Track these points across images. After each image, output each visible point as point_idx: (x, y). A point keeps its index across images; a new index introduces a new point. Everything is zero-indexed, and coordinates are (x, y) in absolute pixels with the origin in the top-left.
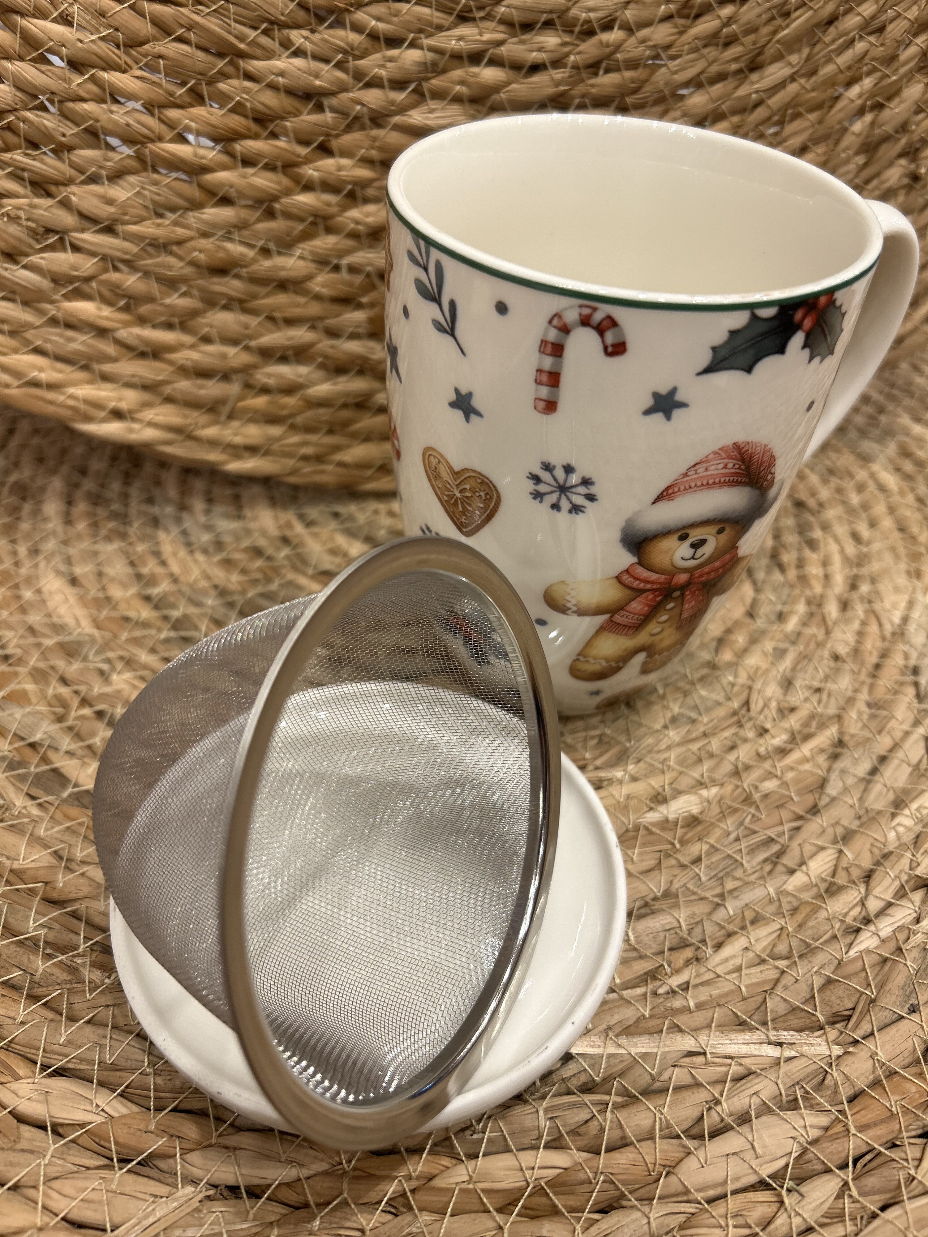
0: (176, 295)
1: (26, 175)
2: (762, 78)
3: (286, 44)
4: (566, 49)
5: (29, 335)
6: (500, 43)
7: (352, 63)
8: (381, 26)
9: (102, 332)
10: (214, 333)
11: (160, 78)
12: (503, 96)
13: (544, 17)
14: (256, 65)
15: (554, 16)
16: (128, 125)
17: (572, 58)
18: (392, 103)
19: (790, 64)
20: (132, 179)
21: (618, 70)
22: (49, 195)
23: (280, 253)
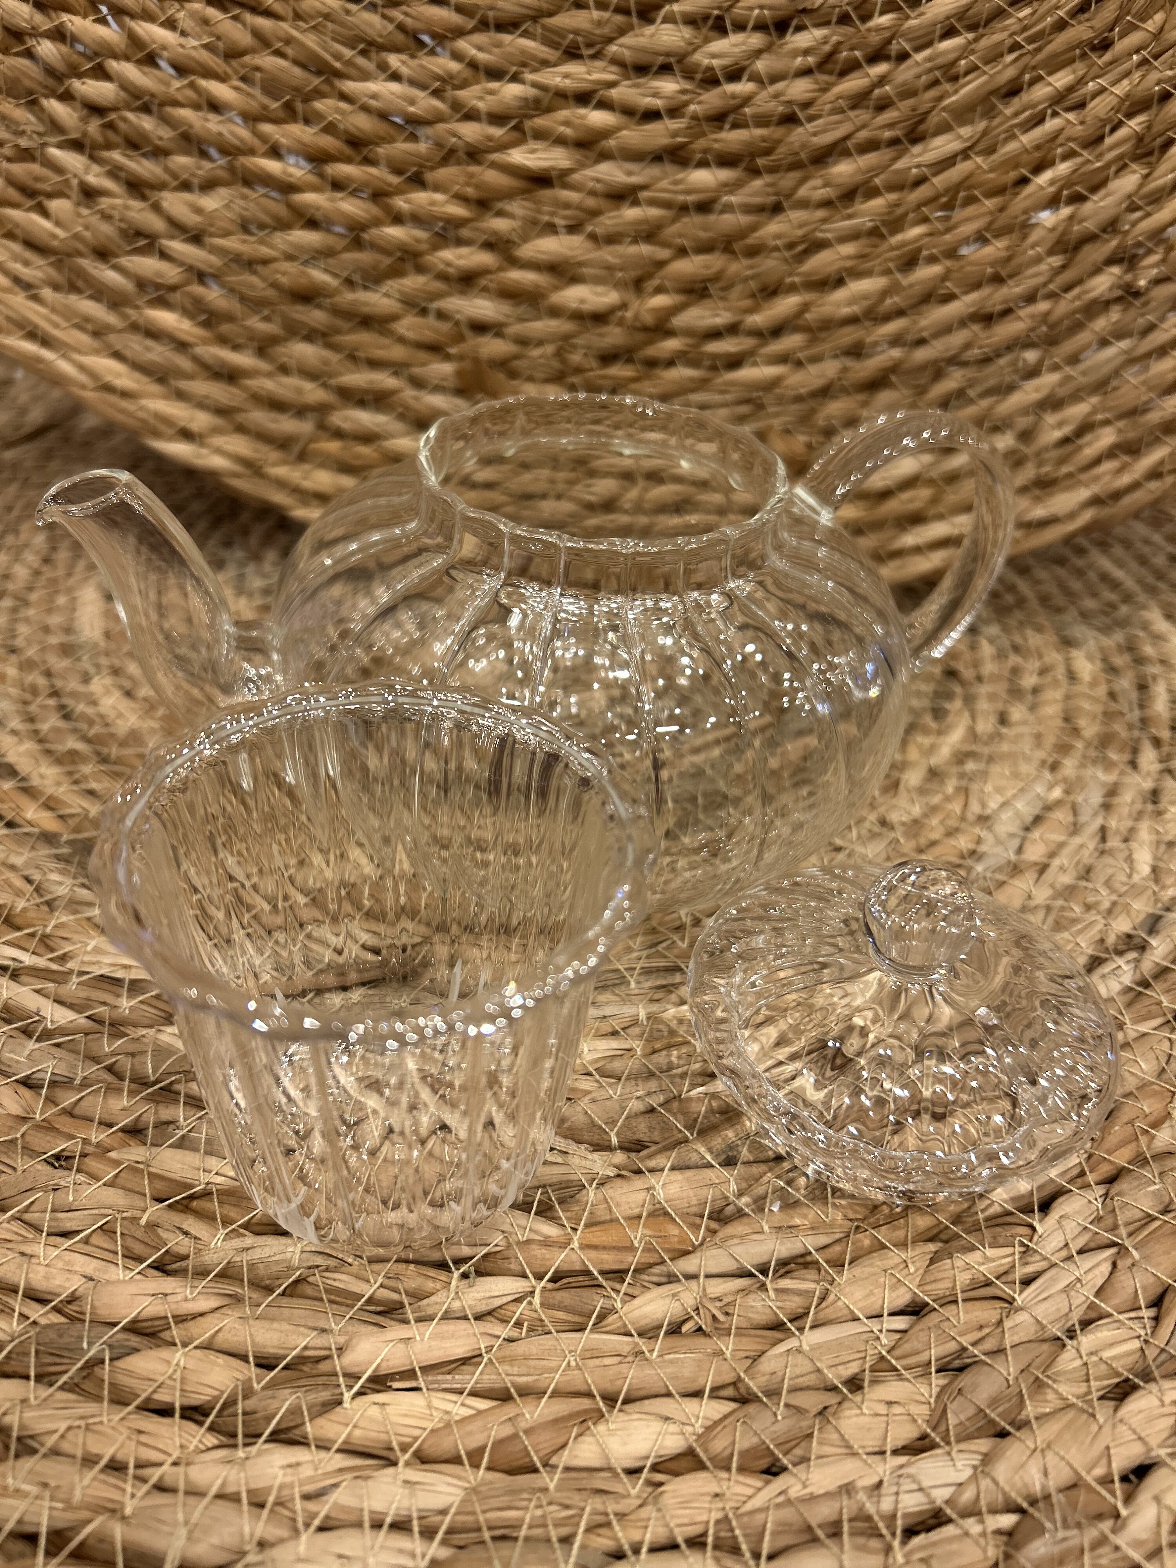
0: (257, 318)
1: (123, 174)
2: (925, 151)
3: (383, 67)
4: (685, 97)
5: (112, 338)
6: (612, 84)
7: (450, 93)
8: (482, 56)
9: (182, 346)
10: (292, 363)
11: (257, 92)
12: (612, 143)
13: (661, 60)
14: (350, 86)
15: (672, 60)
16: (220, 134)
17: (692, 107)
18: (490, 138)
19: (960, 137)
20: (223, 191)
21: (744, 125)
22: (144, 198)
23: (365, 288)
